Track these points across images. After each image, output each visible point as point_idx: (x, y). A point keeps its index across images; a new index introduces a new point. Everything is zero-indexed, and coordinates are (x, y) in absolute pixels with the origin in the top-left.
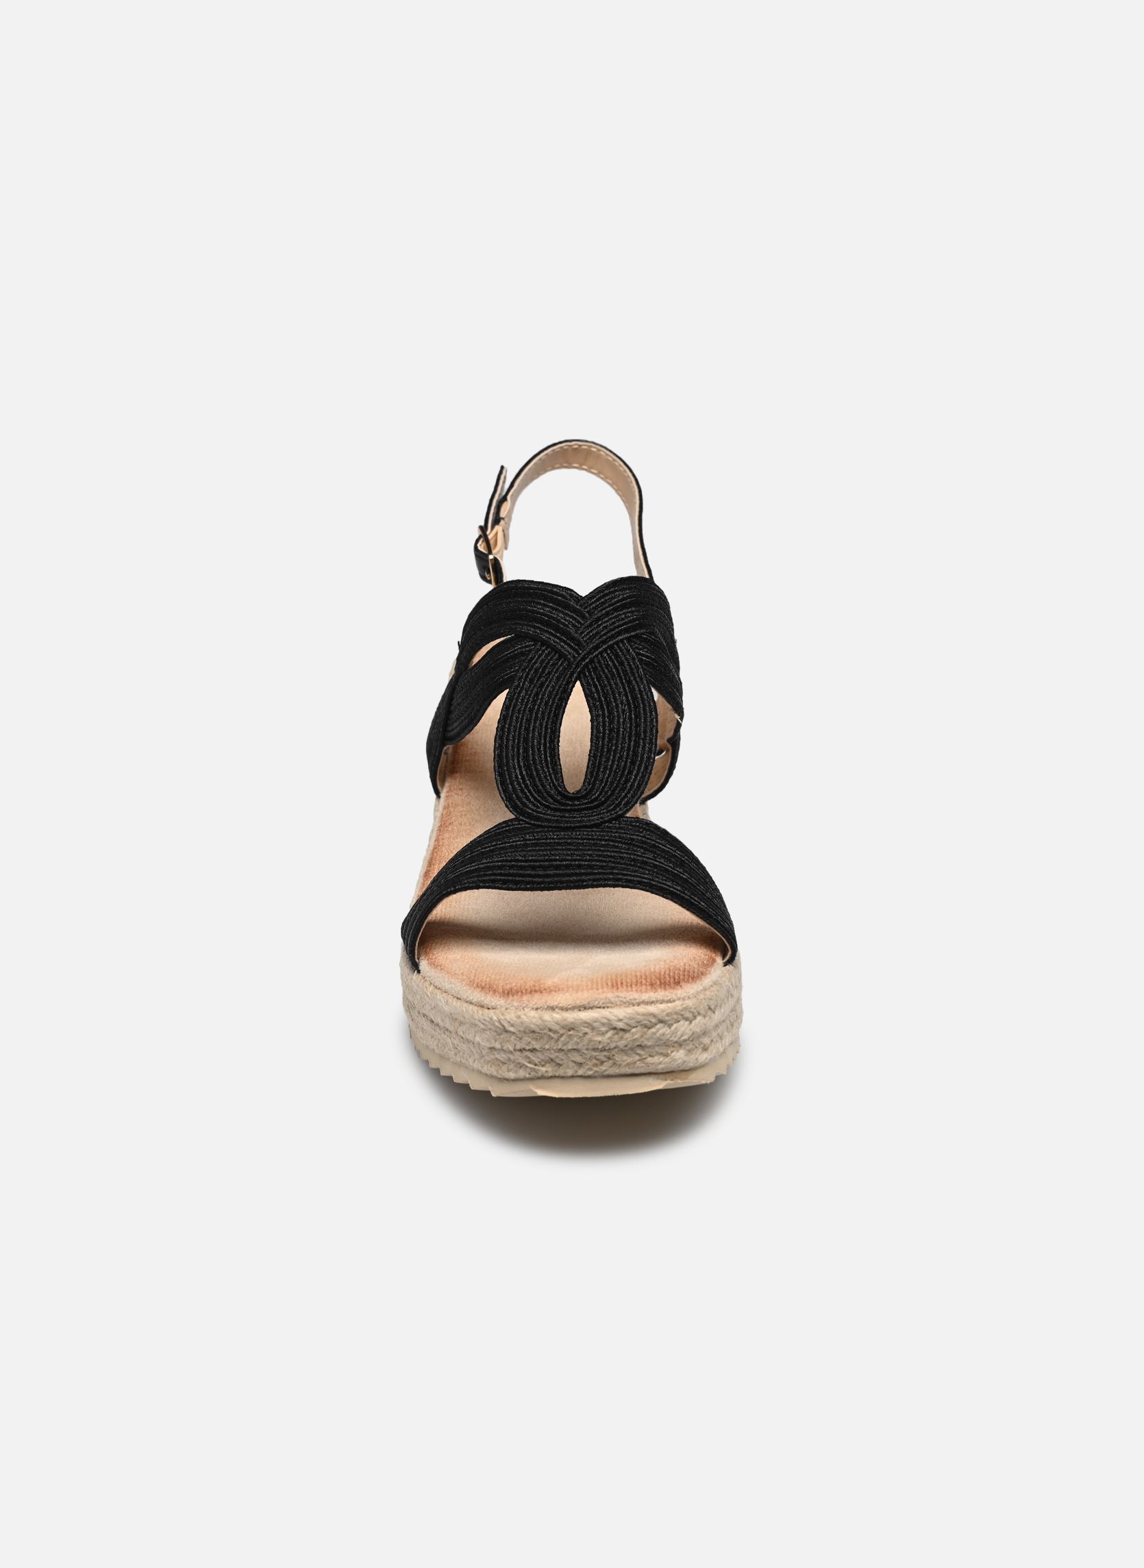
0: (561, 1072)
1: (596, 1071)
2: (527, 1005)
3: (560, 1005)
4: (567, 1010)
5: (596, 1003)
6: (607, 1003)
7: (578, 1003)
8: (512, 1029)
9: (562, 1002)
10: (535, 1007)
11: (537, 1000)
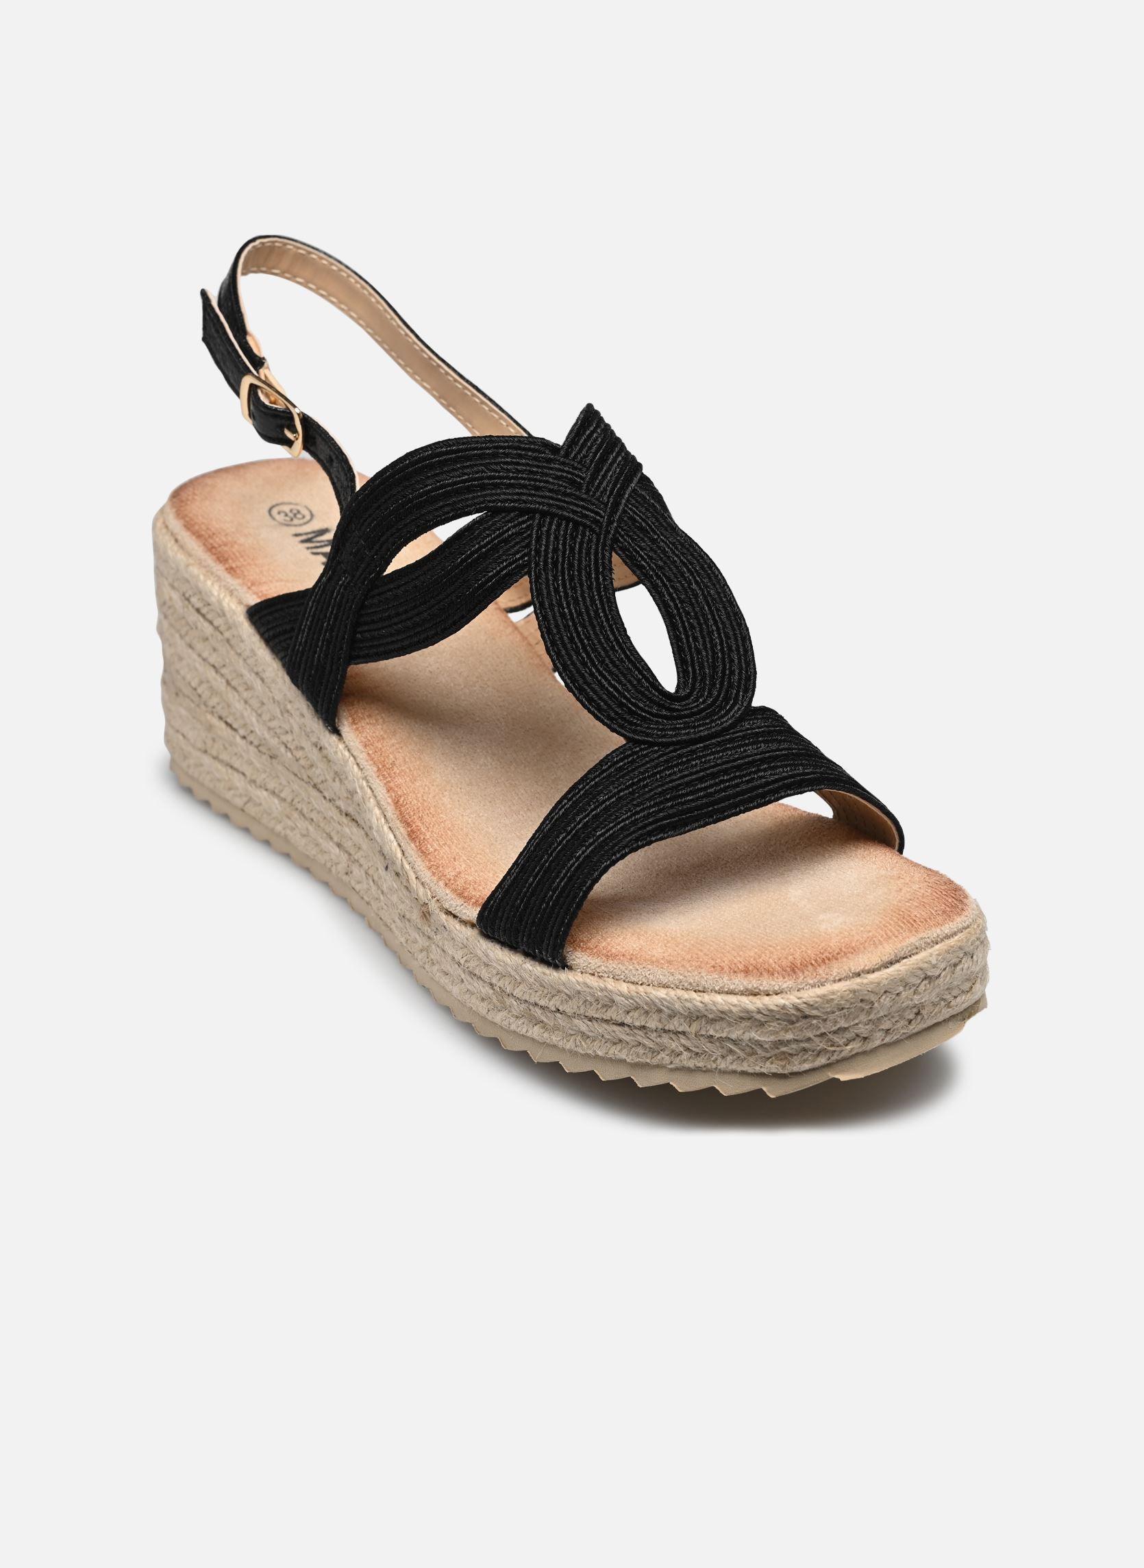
0: (870, 1046)
1: (904, 1033)
2: (827, 979)
3: (867, 968)
4: (873, 972)
5: (903, 953)
6: (913, 949)
7: (886, 959)
8: (815, 1012)
9: (868, 964)
10: (837, 978)
11: (836, 969)
